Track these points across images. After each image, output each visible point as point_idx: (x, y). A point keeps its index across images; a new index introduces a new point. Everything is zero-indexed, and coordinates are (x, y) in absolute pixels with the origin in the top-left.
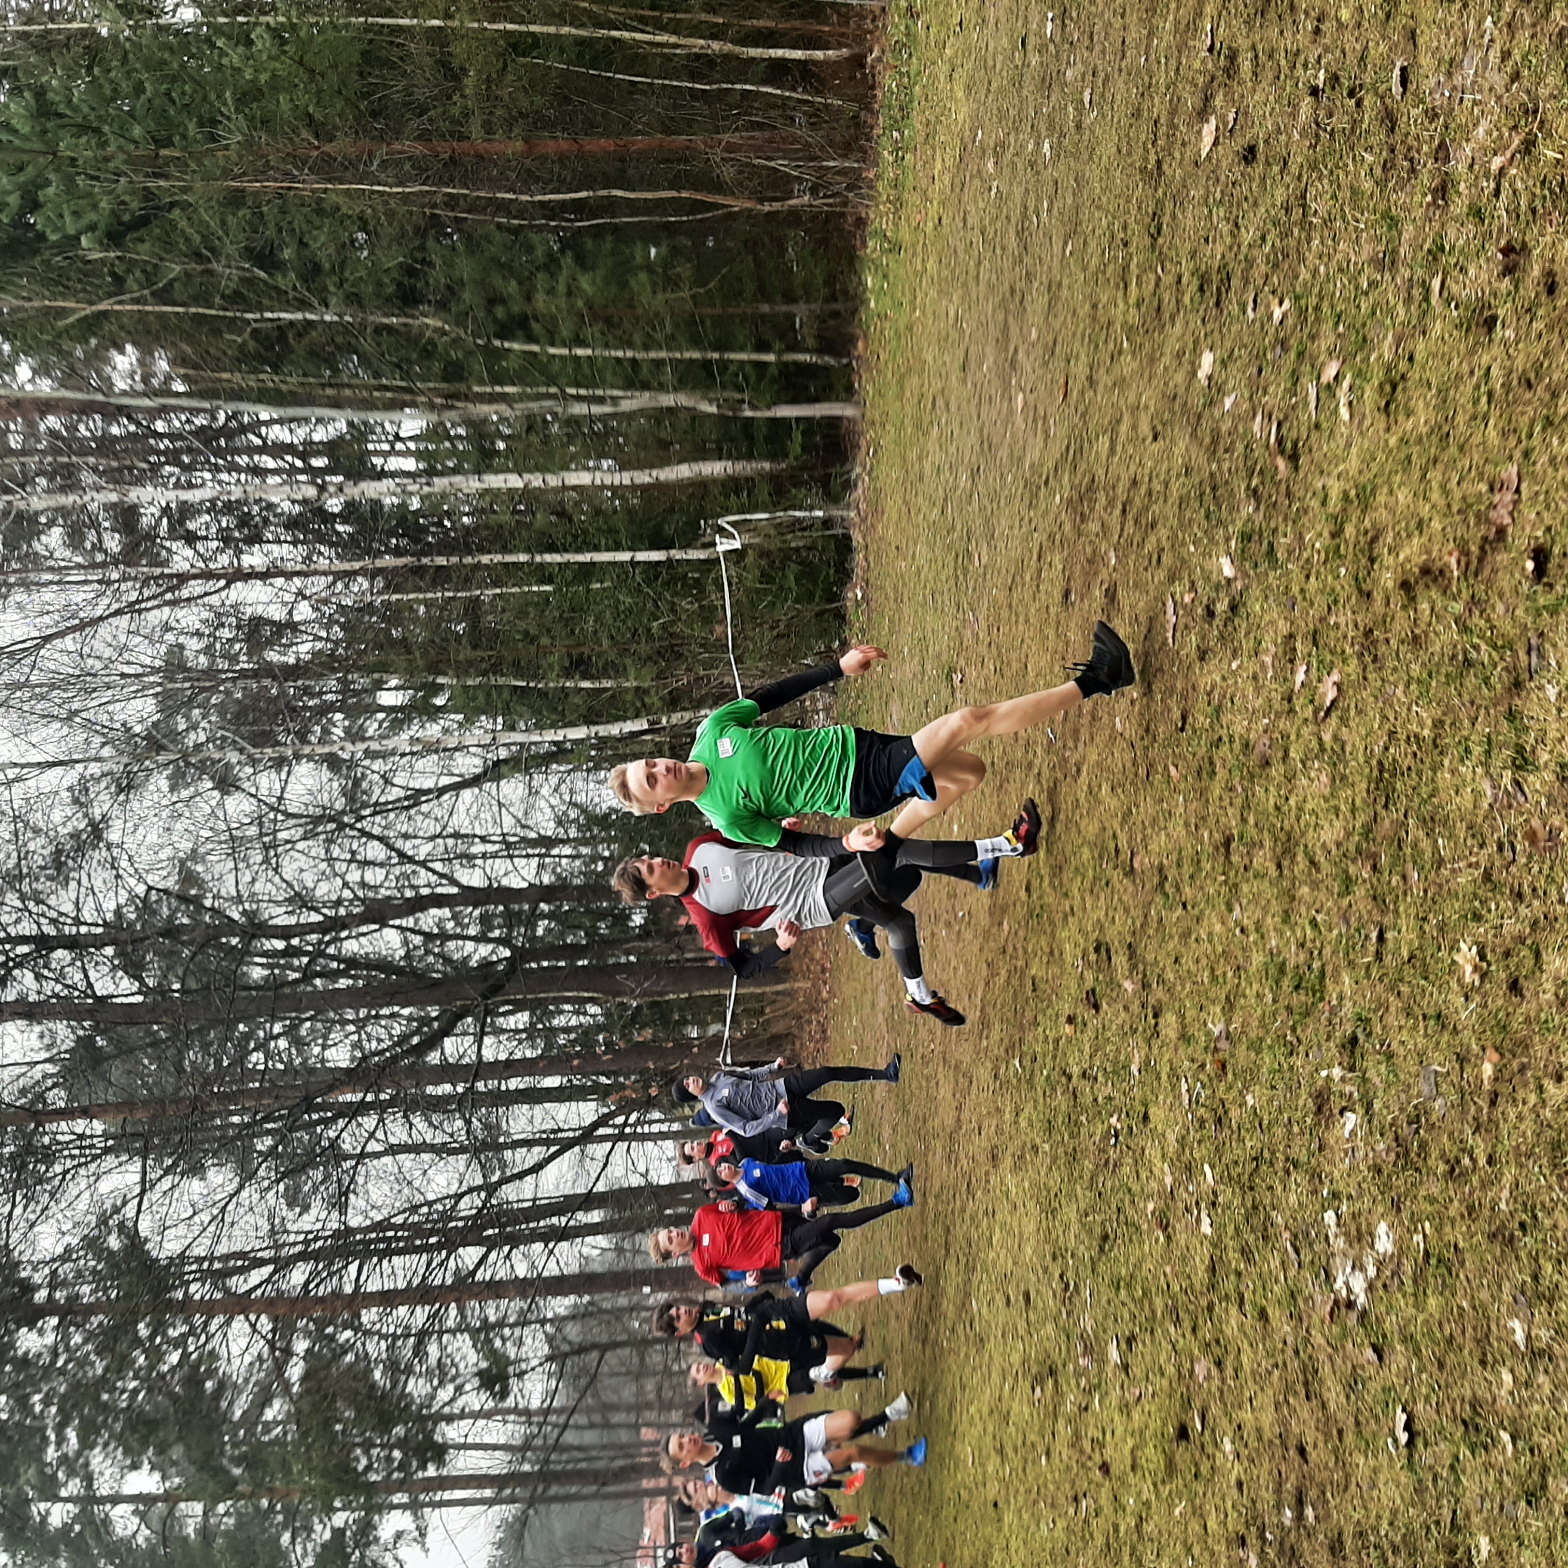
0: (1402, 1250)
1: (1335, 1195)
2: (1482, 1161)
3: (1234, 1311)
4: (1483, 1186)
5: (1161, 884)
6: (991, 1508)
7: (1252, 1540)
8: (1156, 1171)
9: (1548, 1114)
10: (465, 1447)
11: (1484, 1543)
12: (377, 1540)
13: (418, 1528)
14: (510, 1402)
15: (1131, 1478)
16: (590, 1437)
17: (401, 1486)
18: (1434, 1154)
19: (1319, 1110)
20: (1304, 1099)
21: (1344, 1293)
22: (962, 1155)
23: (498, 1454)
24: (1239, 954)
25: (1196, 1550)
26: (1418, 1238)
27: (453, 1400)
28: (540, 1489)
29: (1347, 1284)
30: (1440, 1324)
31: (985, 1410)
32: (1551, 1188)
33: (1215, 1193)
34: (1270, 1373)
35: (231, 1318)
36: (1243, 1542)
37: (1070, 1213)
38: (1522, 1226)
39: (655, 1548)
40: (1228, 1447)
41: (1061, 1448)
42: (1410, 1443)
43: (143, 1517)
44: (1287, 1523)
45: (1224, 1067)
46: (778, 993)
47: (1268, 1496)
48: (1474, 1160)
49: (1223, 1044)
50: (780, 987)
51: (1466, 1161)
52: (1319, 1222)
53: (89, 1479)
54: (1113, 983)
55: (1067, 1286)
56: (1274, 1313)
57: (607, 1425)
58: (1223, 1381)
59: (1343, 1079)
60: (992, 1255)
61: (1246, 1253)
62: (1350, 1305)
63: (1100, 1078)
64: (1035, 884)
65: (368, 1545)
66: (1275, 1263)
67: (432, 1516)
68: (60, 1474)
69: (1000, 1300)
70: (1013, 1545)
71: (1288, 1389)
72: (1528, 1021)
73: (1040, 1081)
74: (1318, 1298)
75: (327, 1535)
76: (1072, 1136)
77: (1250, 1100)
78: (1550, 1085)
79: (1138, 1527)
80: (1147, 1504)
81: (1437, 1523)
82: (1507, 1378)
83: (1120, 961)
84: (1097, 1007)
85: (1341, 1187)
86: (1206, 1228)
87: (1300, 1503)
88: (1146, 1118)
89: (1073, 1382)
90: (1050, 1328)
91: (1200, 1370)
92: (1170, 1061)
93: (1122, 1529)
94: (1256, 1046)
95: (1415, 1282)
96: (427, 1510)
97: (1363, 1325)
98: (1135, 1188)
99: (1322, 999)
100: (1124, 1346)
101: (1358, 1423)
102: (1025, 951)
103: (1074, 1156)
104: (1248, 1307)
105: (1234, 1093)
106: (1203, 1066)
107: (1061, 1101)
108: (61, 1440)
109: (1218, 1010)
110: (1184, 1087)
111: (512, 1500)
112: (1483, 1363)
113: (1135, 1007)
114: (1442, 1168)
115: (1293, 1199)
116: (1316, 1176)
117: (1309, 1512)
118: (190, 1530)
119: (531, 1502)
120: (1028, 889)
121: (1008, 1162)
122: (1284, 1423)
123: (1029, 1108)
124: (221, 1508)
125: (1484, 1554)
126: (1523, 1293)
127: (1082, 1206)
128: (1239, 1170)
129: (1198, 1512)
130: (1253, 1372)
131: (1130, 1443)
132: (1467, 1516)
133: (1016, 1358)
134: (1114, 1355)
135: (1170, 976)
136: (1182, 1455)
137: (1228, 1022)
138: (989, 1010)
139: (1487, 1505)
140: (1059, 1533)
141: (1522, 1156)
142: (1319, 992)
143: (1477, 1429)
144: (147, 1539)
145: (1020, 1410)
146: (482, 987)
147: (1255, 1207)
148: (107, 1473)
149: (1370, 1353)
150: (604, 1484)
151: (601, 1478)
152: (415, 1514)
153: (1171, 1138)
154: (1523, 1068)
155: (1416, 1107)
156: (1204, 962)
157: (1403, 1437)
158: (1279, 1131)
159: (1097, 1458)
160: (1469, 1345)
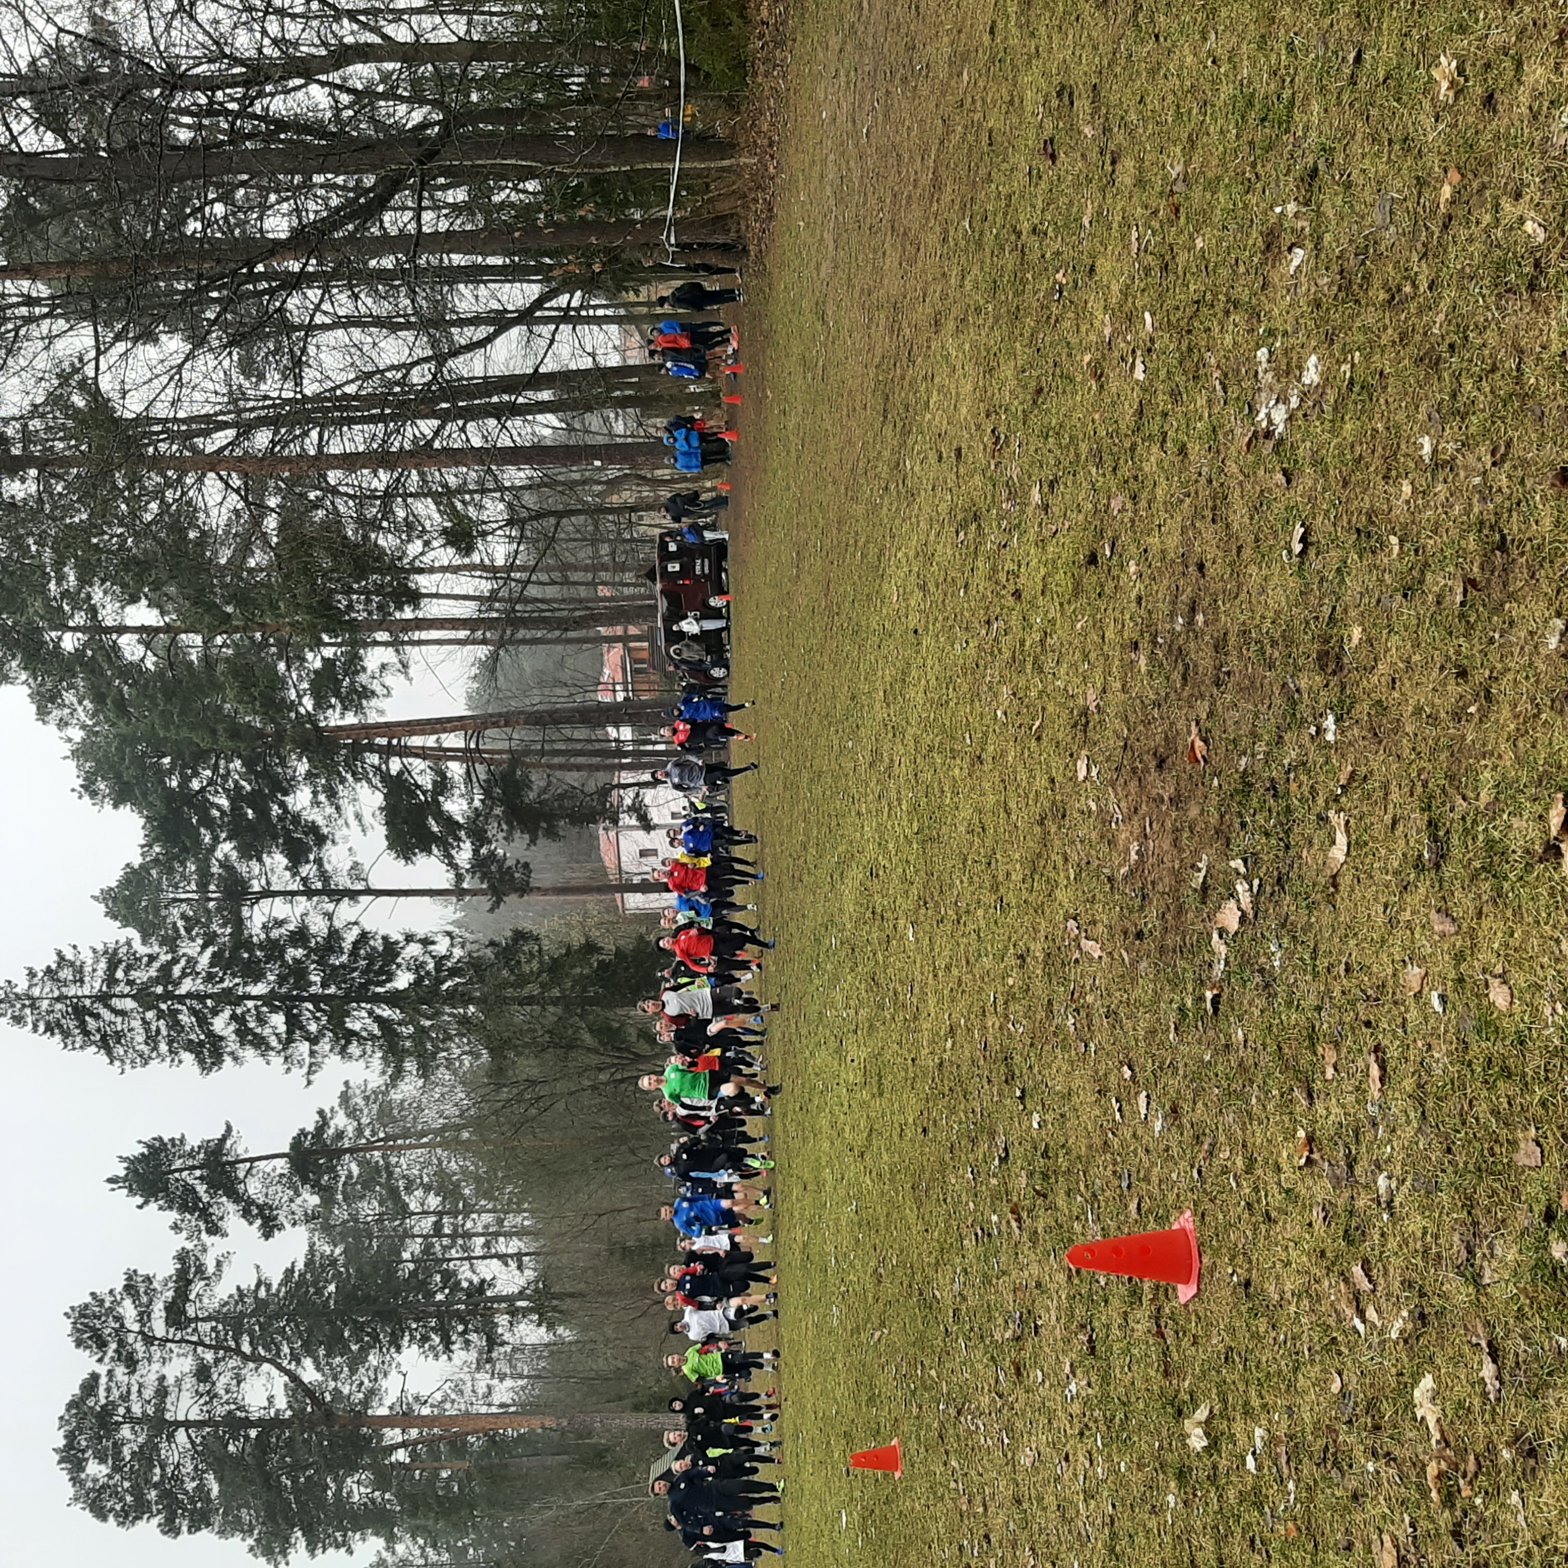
0: (1327, 380)
1: (1271, 333)
2: (1423, 286)
3: (1155, 449)
4: (1420, 312)
5: (1135, 15)
6: (911, 635)
7: (1144, 644)
8: (1097, 323)
9: (1500, 234)
10: (437, 596)
11: (1357, 633)
12: (364, 669)
13: (401, 662)
14: (476, 558)
15: (1040, 601)
16: (551, 592)
17: (381, 625)
18: (1377, 283)
19: (1268, 247)
20: (1255, 238)
21: (1264, 424)
22: (905, 324)
23: (467, 603)
24: (1207, 87)
25: (1093, 656)
26: (1345, 367)
27: (422, 554)
28: (508, 632)
29: (1268, 415)
30: (1352, 447)
31: (912, 553)
32: (1488, 308)
33: (1152, 340)
34: (1182, 501)
35: (204, 475)
36: (1135, 646)
37: (1007, 371)
38: (1452, 347)
39: (614, 684)
40: (1133, 568)
41: (980, 582)
42: (1303, 553)
43: (148, 646)
44: (1178, 628)
45: (1177, 210)
46: (723, 169)
47: (1164, 607)
48: (1415, 286)
49: (1179, 187)
50: (726, 163)
51: (1408, 289)
52: (1251, 360)
53: (93, 611)
54: (1073, 130)
55: (998, 438)
56: (1194, 449)
57: (566, 582)
58: (1136, 512)
59: (1296, 215)
60: (928, 416)
61: (1175, 395)
62: (1268, 435)
63: (1051, 233)
64: (1000, 25)
65: (357, 672)
66: (1201, 401)
67: (412, 652)
68: (66, 608)
69: (932, 457)
70: (929, 662)
71: (1197, 514)
72: (1497, 137)
73: (989, 239)
74: (1238, 431)
75: (318, 664)
76: (1016, 294)
77: (1199, 243)
78: (1507, 205)
79: (1042, 642)
80: (1052, 622)
81: (1317, 618)
82: (1407, 489)
83: (1083, 105)
84: (1053, 157)
85: (1278, 324)
86: (1139, 375)
87: (1193, 610)
88: (1092, 270)
89: (994, 524)
90: (977, 479)
91: (1115, 505)
92: (1123, 210)
93: (1028, 644)
94: (1212, 186)
95: (1335, 409)
96: (408, 648)
97: (1278, 453)
98: (1074, 341)
99: (1287, 131)
100: (1046, 489)
101: (1257, 540)
102: (983, 100)
103: (1016, 315)
104: (1169, 444)
105: (1184, 237)
106: (1155, 213)
107: (1010, 260)
108: (61, 578)
109: (1178, 150)
110: (1135, 235)
111: (484, 642)
112: (1386, 477)
113: (1094, 155)
114: (1383, 296)
115: (1228, 339)
116: (1255, 315)
117: (1200, 618)
118: (194, 657)
119: (501, 644)
120: (992, 32)
121: (951, 325)
122: (1188, 544)
123: (976, 270)
124: (219, 640)
125: (1355, 641)
126: (1438, 411)
127: (1020, 363)
128: (1179, 314)
129: (1098, 626)
130: (1165, 503)
131: (1043, 571)
132: (1345, 611)
133: (943, 508)
134: (1036, 496)
135: (1133, 117)
136: (1090, 579)
137: (1187, 164)
138: (942, 170)
139: (1366, 600)
140: (972, 651)
141: (1465, 277)
142: (1286, 123)
143: (1369, 535)
144: (156, 664)
145: (945, 551)
146: (417, 151)
147: (1190, 350)
148: (109, 607)
149: (1279, 477)
150: (566, 630)
151: (564, 625)
152: (397, 651)
153: (1115, 288)
154: (1484, 187)
155: (1366, 238)
156: (1170, 98)
157: (1297, 548)
158: (1224, 272)
159: (1011, 588)
160: (1377, 462)
